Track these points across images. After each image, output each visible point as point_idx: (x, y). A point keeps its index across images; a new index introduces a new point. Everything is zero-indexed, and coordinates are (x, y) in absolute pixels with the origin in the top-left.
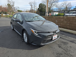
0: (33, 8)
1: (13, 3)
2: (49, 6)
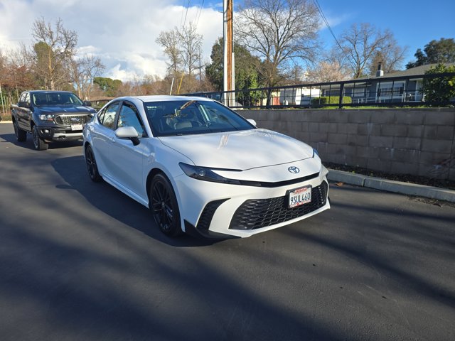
1: (69, 39)
2: (268, 56)
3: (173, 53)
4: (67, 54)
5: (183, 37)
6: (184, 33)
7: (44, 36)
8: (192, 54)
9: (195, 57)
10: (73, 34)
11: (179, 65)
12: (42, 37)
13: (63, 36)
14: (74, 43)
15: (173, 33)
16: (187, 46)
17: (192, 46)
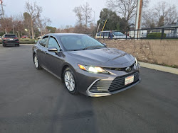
0: (84, 22)
1: (39, 10)
2: (125, 16)
3: (79, 15)
6: (84, 7)
9: (88, 18)
14: (41, 11)
15: (80, 7)
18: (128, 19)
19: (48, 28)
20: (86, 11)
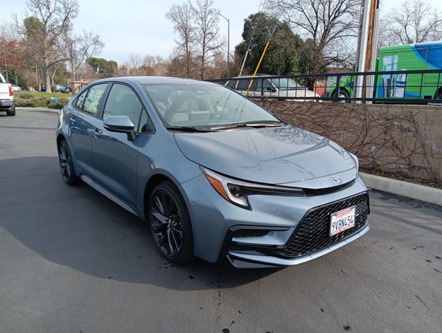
2: (315, 35)
3: (185, 30)
4: (65, 28)
5: (197, 12)
6: (198, 7)
7: (40, 5)
8: (207, 32)
9: (210, 36)
10: (74, 4)
11: (191, 44)
12: (38, 7)
13: (62, 6)
14: (75, 14)
15: (185, 6)
16: (201, 23)
17: (207, 22)
18: (323, 43)
19: (93, 62)
20: (203, 19)
